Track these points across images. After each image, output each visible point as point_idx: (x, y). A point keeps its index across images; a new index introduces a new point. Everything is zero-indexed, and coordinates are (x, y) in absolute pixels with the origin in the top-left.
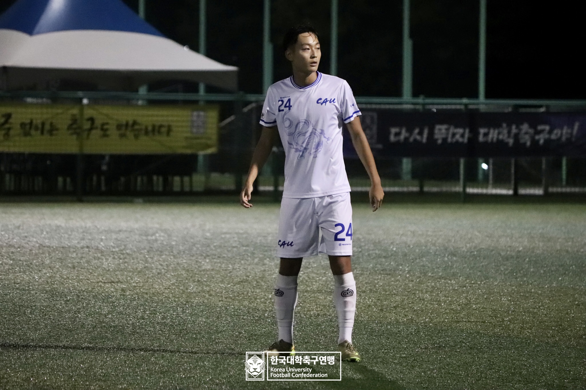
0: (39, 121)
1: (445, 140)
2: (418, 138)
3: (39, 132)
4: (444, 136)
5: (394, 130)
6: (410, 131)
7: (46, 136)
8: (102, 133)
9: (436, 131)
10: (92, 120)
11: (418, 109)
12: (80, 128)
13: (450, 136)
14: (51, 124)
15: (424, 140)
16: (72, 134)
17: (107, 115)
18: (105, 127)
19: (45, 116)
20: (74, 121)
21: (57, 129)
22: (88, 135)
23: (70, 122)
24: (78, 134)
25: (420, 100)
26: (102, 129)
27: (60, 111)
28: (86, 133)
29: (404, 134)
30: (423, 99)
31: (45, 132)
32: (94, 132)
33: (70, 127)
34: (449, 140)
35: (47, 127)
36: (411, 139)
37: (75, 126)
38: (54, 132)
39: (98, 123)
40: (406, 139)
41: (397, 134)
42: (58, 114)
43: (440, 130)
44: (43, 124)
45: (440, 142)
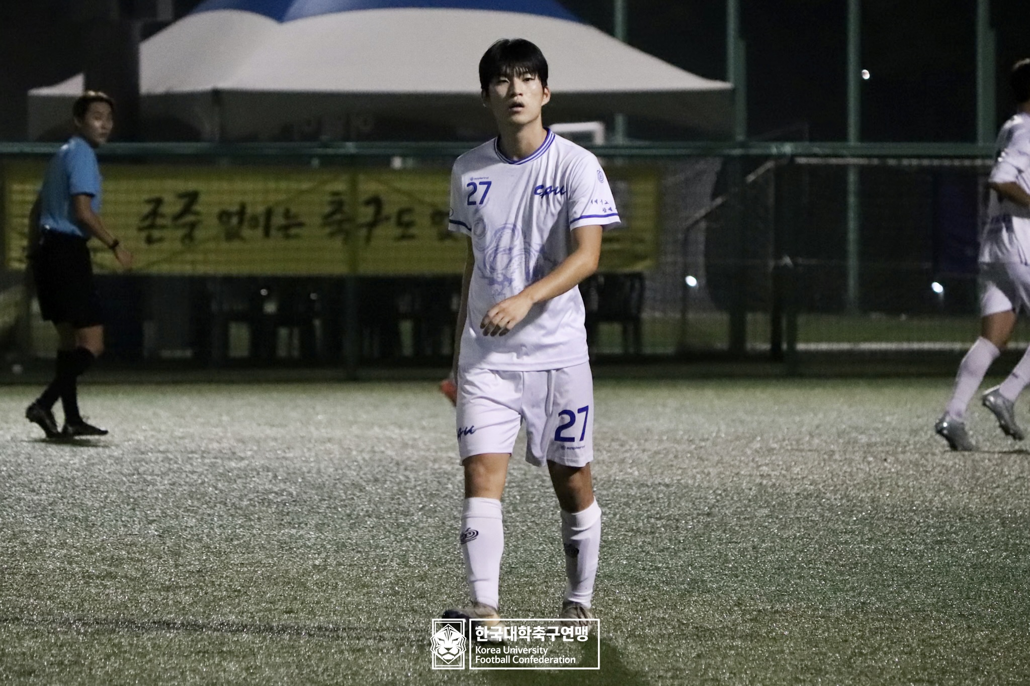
0: (260, 209)
3: (259, 232)
7: (276, 241)
8: (398, 231)
10: (376, 202)
12: (351, 220)
14: (287, 214)
16: (332, 235)
17: (409, 194)
18: (406, 218)
19: (272, 198)
20: (338, 205)
21: (301, 225)
22: (368, 239)
23: (327, 209)
24: (348, 236)
26: (400, 223)
27: (305, 186)
28: (363, 232)
31: (273, 232)
32: (379, 231)
33: (327, 219)
35: (278, 220)
37: (338, 217)
38: (293, 231)
39: (390, 209)
42: (302, 192)
44: (269, 213)
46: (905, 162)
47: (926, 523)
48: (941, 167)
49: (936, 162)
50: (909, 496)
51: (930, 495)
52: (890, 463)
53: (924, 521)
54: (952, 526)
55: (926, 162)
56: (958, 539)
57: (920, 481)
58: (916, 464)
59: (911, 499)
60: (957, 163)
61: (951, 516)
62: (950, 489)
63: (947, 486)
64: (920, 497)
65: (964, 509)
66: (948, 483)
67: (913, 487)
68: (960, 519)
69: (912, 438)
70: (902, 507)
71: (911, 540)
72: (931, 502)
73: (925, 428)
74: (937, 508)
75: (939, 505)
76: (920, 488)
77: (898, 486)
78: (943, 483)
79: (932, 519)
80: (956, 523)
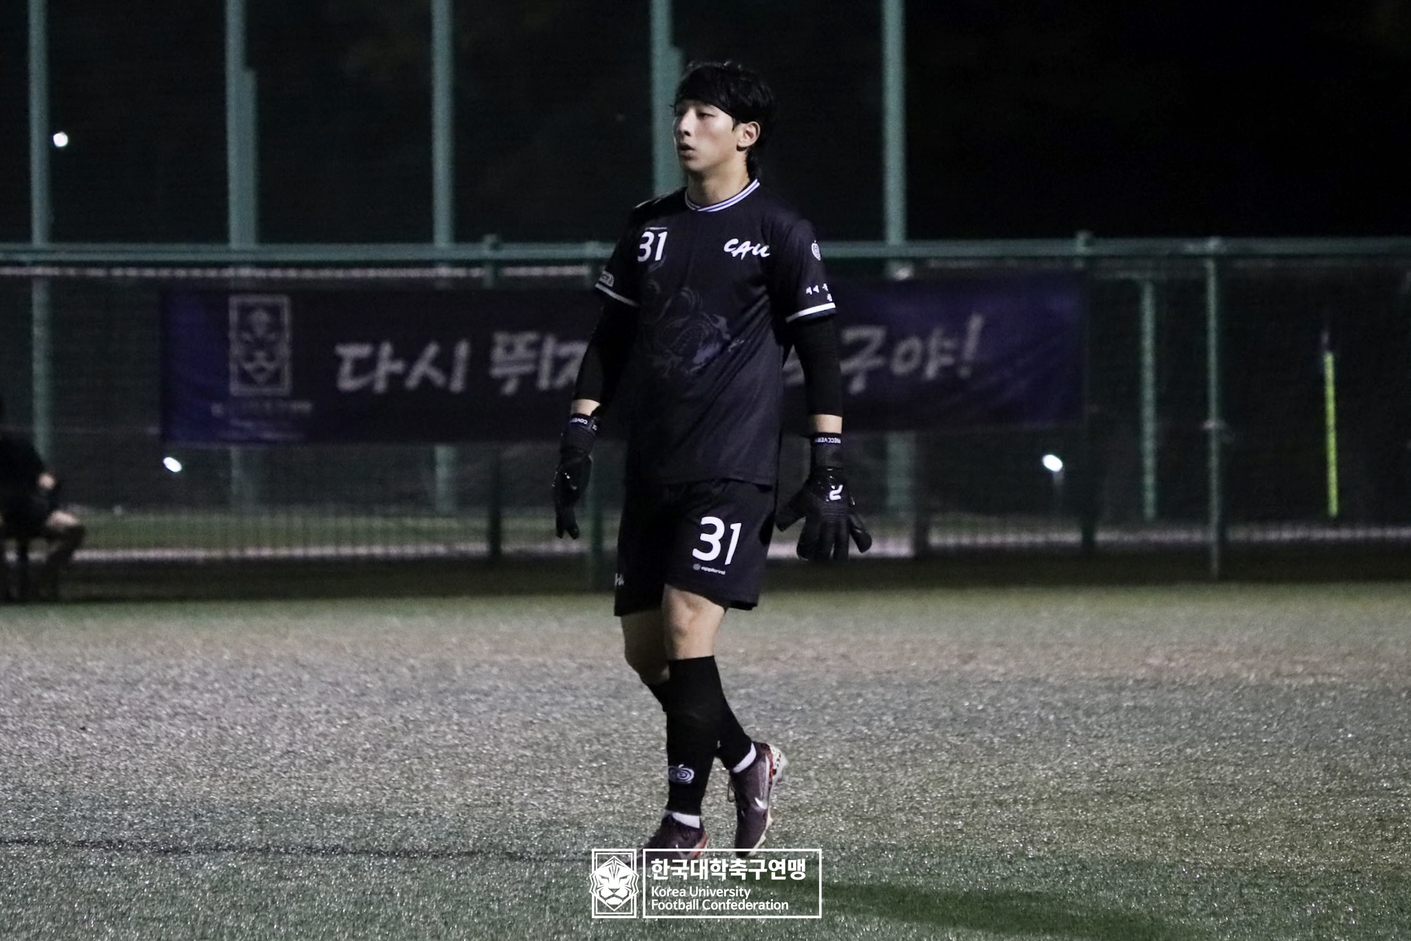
1: (528, 381)
2: (438, 377)
4: (527, 369)
5: (351, 352)
6: (409, 355)
9: (498, 353)
11: (480, 280)
13: (546, 367)
15: (457, 385)
25: (484, 250)
29: (387, 366)
30: (495, 247)
34: (544, 383)
36: (412, 382)
40: (395, 380)
41: (364, 366)
43: (510, 348)
45: (510, 387)
46: (118, 272)
47: (144, 824)
48: (173, 280)
49: (165, 273)
50: (119, 784)
51: (150, 782)
52: (91, 733)
53: (142, 821)
54: (183, 828)
55: (149, 273)
56: (191, 849)
57: (137, 760)
58: (132, 735)
59: (122, 788)
60: (197, 273)
61: (182, 813)
62: (180, 771)
63: (177, 767)
64: (134, 785)
65: (202, 802)
66: (180, 762)
67: (126, 769)
68: (196, 817)
69: (125, 694)
70: (107, 800)
71: (119, 850)
72: (152, 791)
73: (147, 679)
74: (161, 801)
75: (164, 796)
76: (137, 771)
77: (103, 769)
78: (171, 763)
79: (153, 817)
80: (190, 823)
